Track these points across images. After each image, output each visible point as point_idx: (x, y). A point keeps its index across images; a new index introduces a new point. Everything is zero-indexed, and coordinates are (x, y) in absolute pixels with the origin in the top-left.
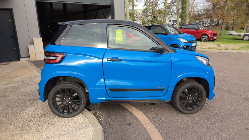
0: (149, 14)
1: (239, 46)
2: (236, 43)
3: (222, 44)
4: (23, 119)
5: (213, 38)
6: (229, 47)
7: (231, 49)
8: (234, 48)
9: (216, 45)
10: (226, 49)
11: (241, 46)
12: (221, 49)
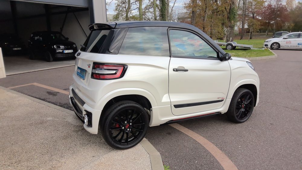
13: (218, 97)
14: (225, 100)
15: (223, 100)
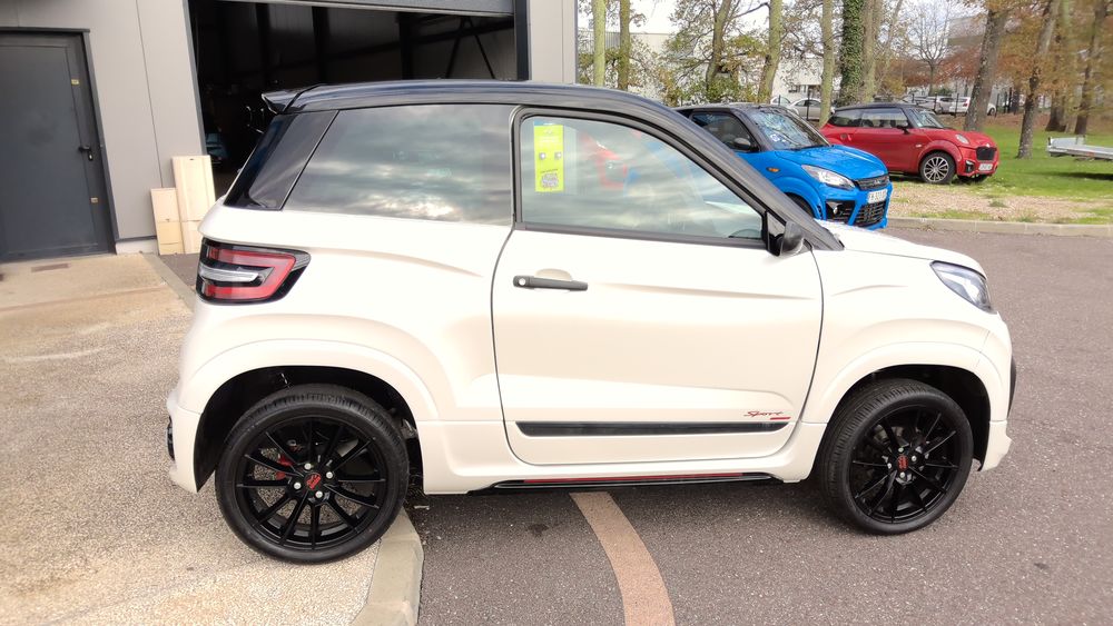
0: (697, 54)
1: (1090, 207)
2: (1081, 193)
3: (1015, 198)
4: (99, 491)
5: (974, 167)
6: (1042, 211)
7: (1048, 221)
8: (1065, 216)
9: (987, 200)
10: (1026, 220)
11: (1098, 205)
12: (1001, 219)
13: (754, 408)
14: (792, 424)
15: (784, 424)
